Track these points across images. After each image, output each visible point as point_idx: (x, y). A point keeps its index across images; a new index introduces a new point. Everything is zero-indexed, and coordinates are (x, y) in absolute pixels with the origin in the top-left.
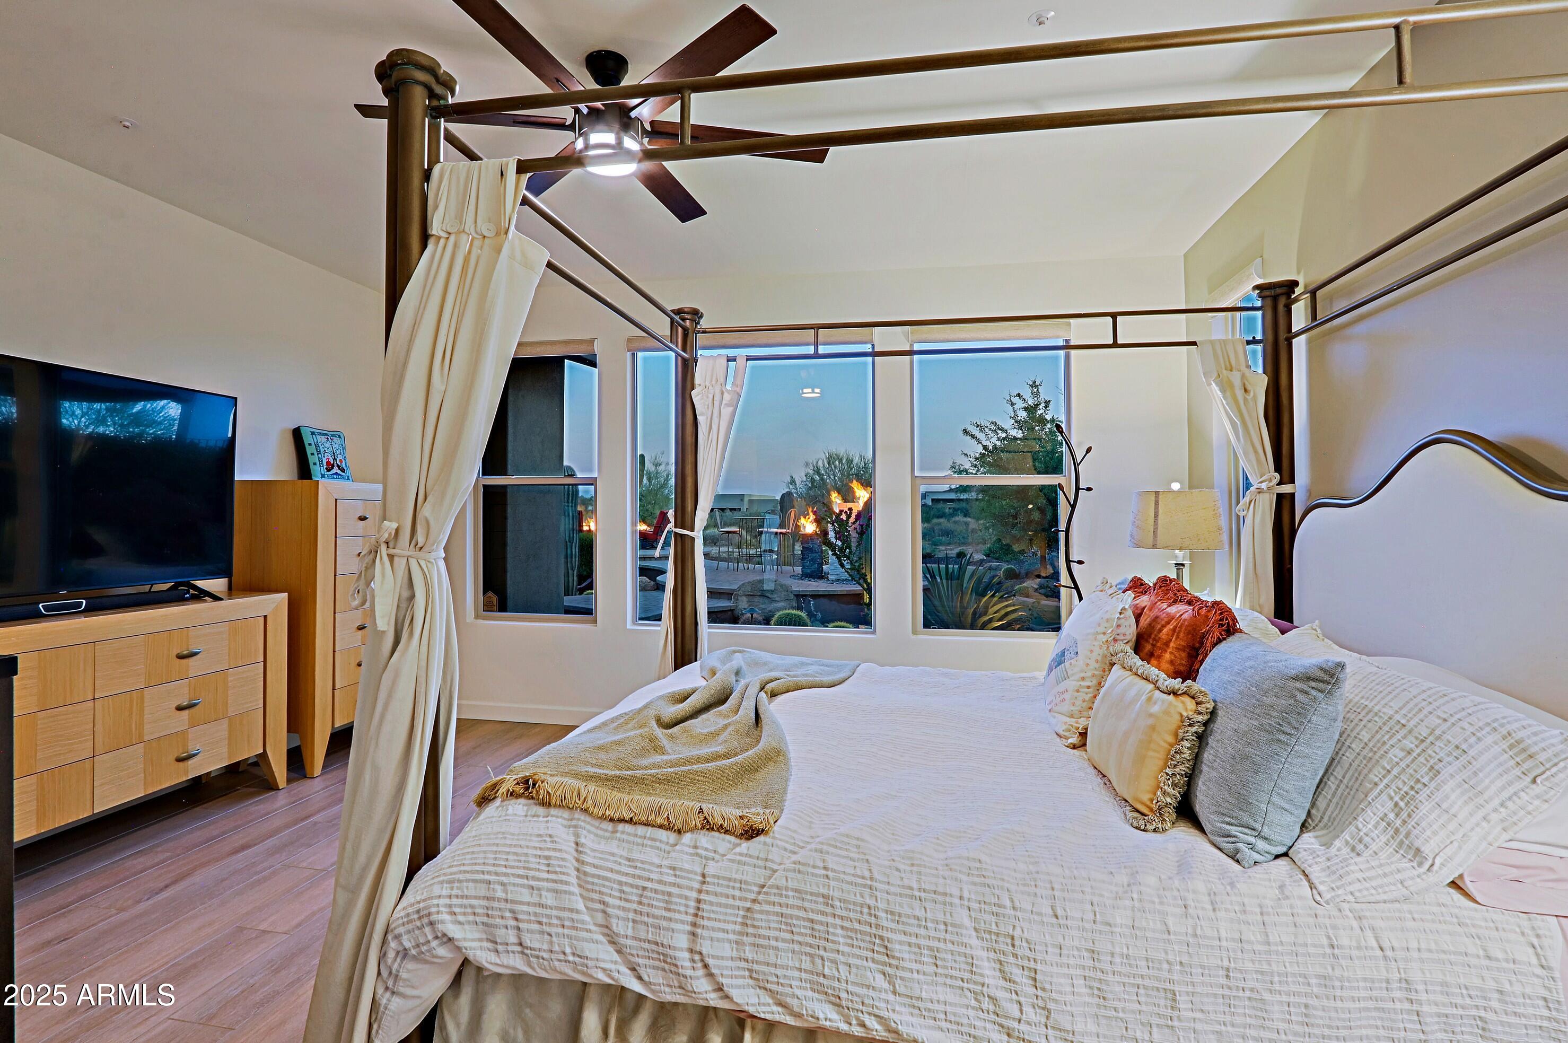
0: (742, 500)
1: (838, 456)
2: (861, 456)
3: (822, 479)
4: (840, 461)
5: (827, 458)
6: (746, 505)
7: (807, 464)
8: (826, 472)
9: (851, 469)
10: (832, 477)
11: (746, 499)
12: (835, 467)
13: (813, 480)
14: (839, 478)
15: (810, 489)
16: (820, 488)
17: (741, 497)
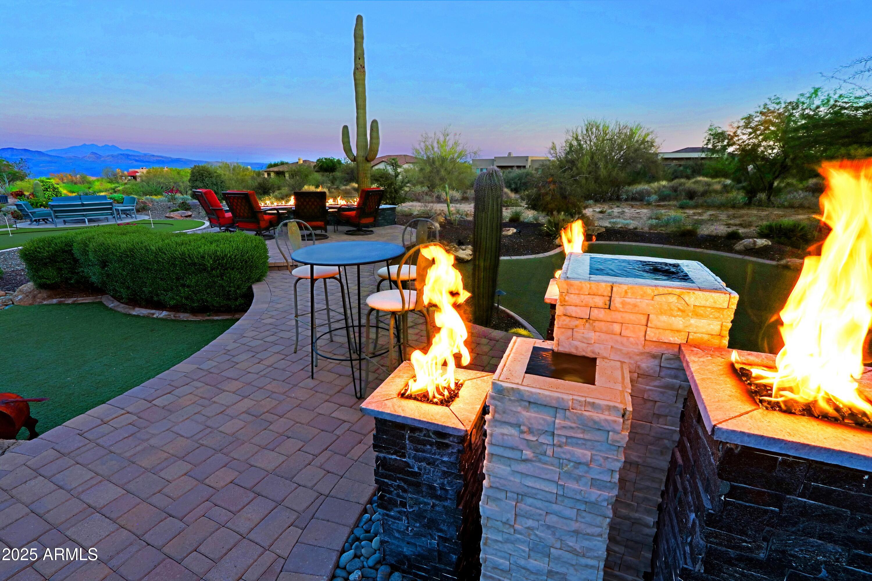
0: (527, 160)
1: (596, 123)
2: (617, 122)
3: (580, 145)
4: (597, 128)
5: (585, 125)
6: (529, 163)
7: (567, 132)
8: (583, 138)
9: (606, 135)
10: (588, 142)
11: (530, 160)
12: (592, 133)
13: (571, 146)
14: (594, 143)
15: (568, 153)
16: (576, 151)
17: (526, 158)
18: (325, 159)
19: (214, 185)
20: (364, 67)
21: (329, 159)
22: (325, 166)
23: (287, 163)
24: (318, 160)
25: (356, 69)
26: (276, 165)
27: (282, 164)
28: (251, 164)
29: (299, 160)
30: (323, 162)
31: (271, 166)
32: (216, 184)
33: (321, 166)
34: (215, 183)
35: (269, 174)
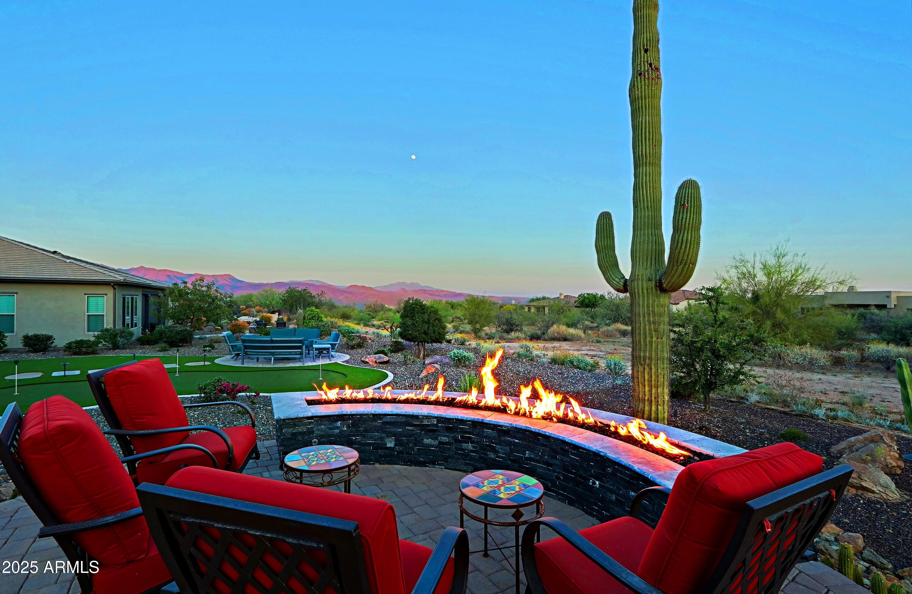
18: (588, 294)
19: (426, 322)
20: (657, 69)
21: (592, 294)
22: (587, 301)
23: (548, 298)
24: (580, 296)
25: (638, 74)
26: (538, 299)
27: (544, 298)
28: (515, 299)
29: (561, 295)
30: (585, 297)
31: (532, 300)
32: (428, 322)
33: (583, 301)
34: (426, 320)
35: (529, 309)
